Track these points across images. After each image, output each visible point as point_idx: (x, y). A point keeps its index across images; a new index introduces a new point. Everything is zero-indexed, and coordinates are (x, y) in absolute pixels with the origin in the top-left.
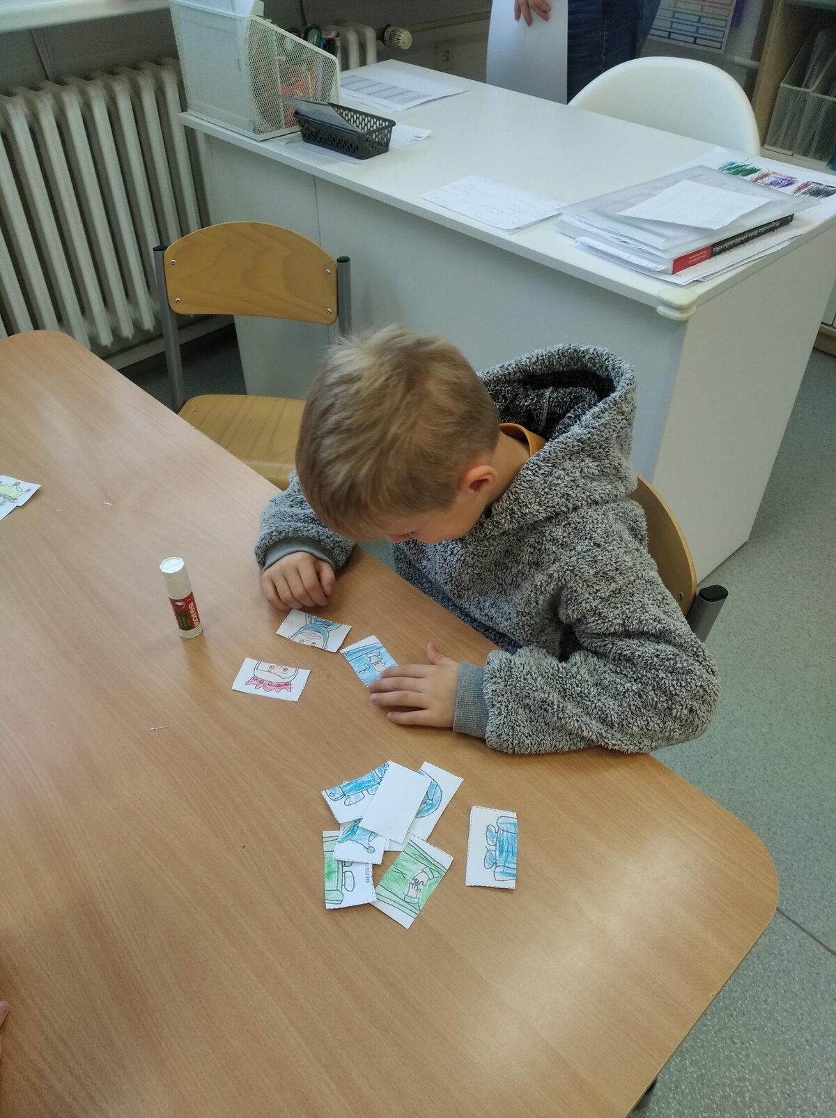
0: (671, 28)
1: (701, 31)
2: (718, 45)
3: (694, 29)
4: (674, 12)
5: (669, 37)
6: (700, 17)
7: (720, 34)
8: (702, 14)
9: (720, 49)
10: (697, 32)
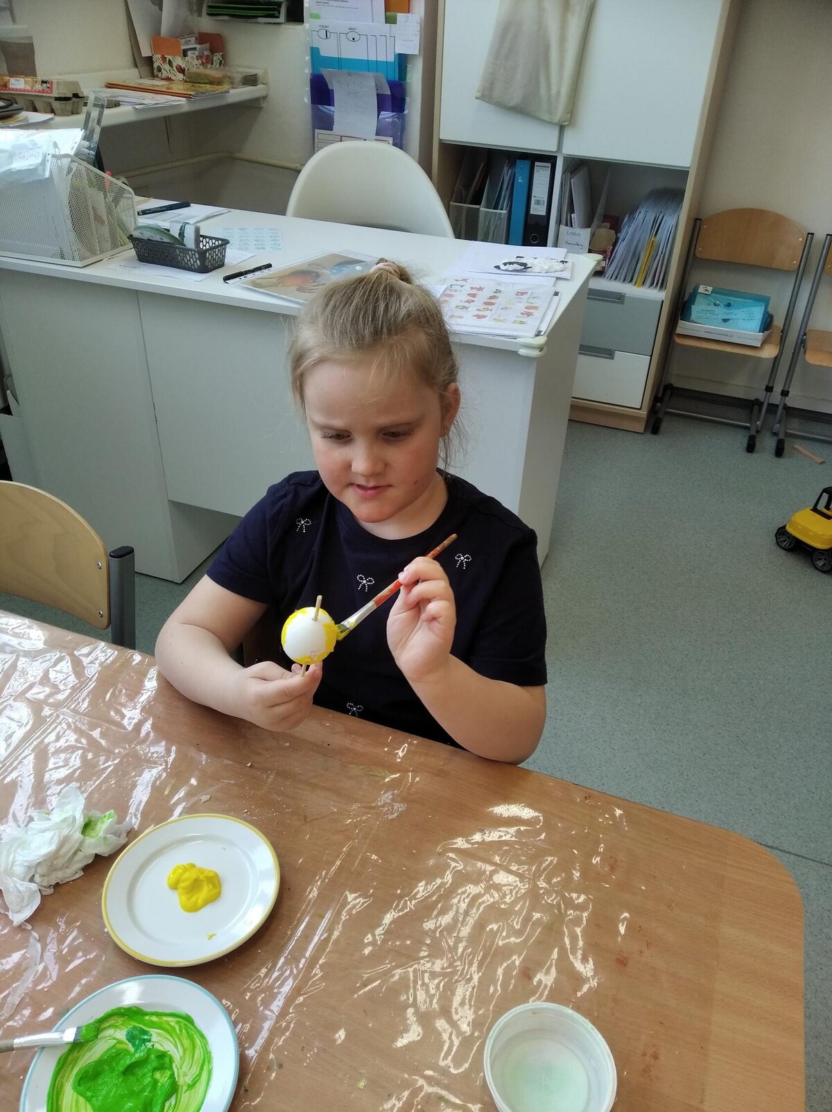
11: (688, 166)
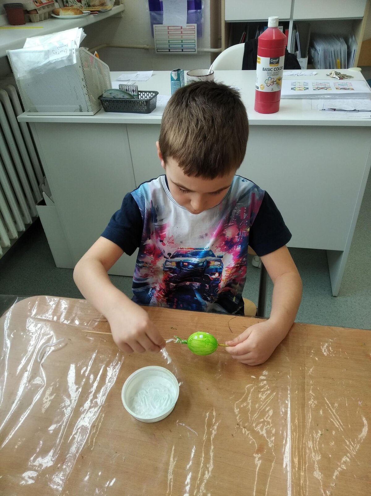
0: (169, 47)
1: (184, 46)
2: (194, 50)
3: (181, 46)
4: (169, 41)
5: (169, 51)
6: (182, 41)
7: (194, 46)
8: (183, 39)
9: (195, 51)
10: (182, 47)
11: (362, 16)
